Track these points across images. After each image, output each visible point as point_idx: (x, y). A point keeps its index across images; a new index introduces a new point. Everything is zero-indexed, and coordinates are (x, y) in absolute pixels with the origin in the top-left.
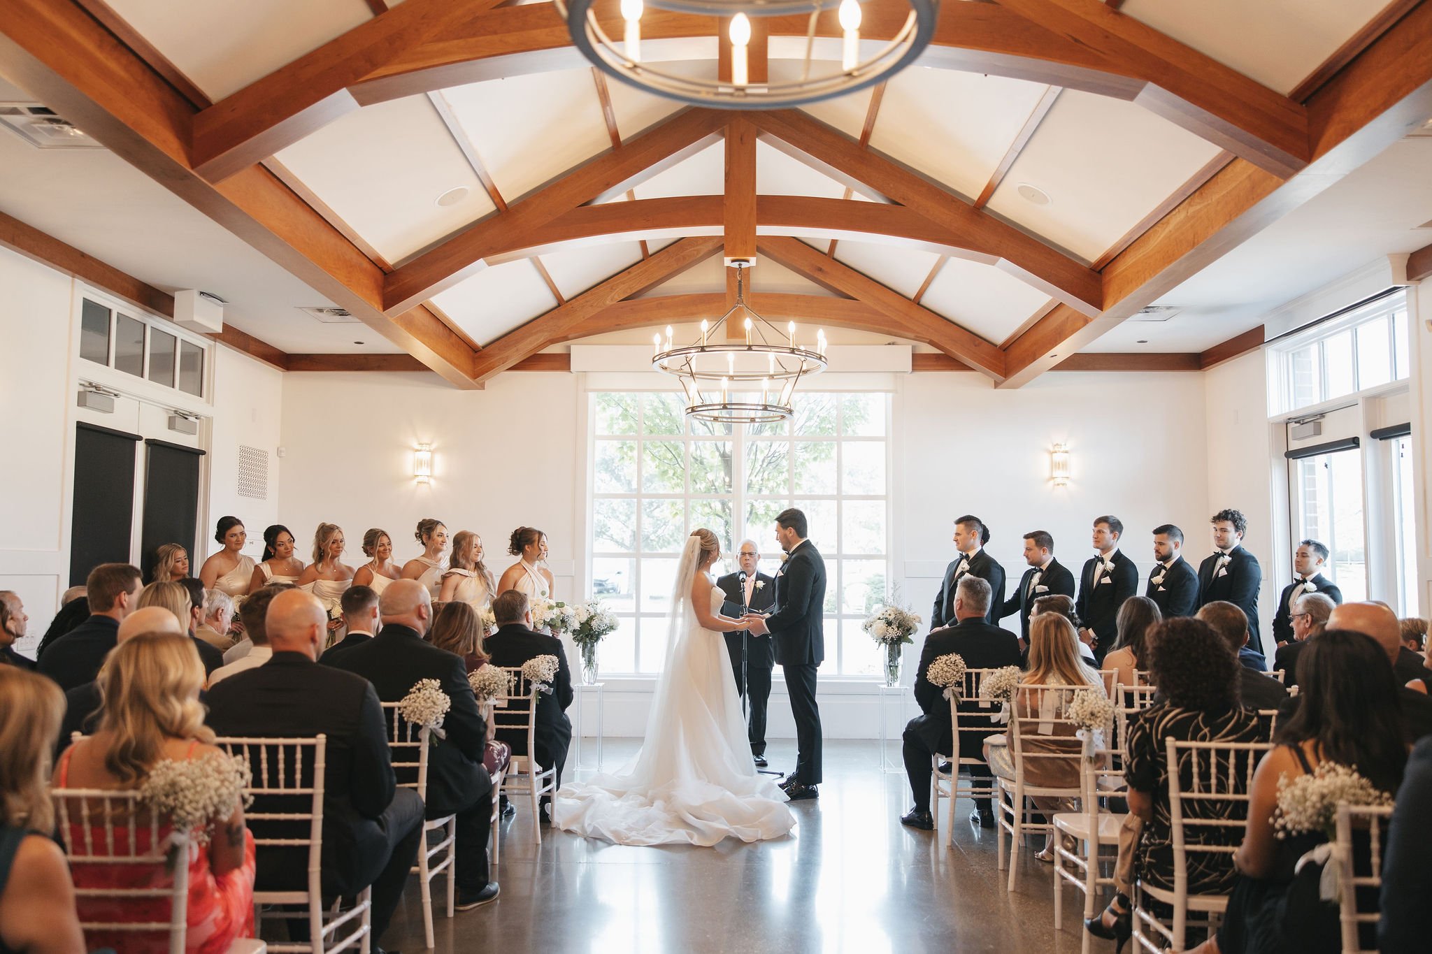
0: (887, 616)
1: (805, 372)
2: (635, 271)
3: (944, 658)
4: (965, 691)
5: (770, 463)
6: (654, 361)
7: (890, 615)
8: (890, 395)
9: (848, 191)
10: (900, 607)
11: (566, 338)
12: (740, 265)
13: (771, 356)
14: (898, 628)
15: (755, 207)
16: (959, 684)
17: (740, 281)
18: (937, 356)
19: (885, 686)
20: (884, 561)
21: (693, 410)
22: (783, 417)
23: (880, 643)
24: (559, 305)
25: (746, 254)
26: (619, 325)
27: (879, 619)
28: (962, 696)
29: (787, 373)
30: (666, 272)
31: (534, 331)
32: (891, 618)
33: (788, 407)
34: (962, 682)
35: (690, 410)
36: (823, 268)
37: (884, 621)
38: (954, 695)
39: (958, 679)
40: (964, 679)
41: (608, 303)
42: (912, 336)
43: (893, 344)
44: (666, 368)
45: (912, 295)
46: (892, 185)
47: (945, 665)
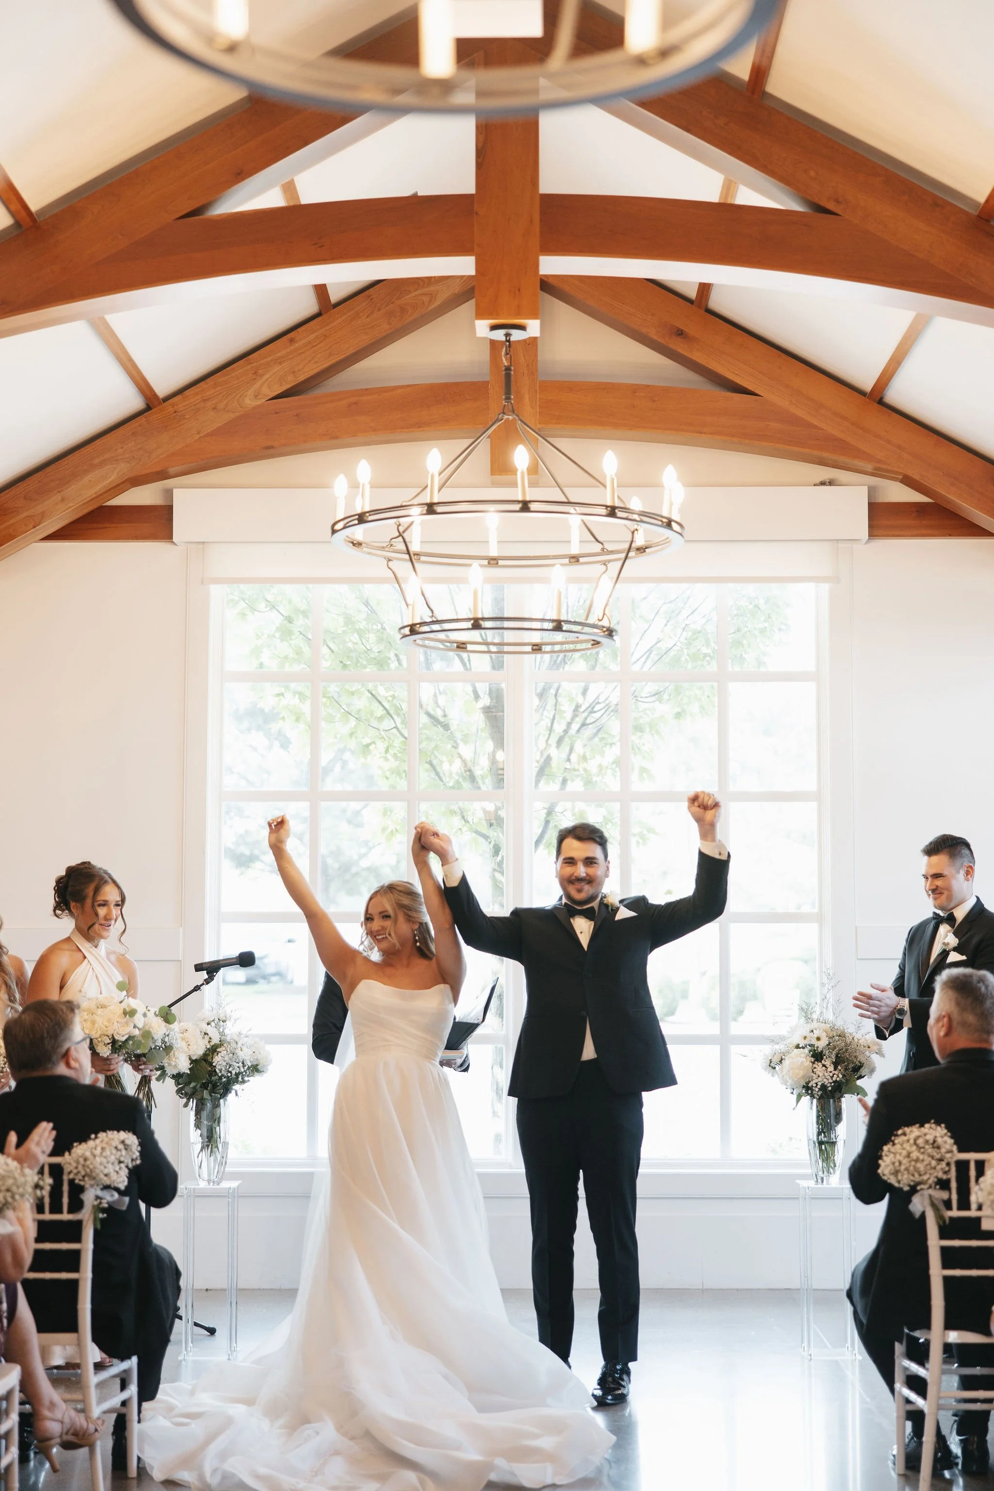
0: (814, 1042)
1: (641, 550)
2: (303, 337)
3: (914, 1132)
4: (954, 1197)
5: (584, 725)
6: (334, 532)
7: (818, 1039)
8: (825, 587)
9: (728, 187)
10: (839, 1024)
11: (162, 475)
12: (507, 335)
13: (574, 520)
14: (836, 1065)
15: (537, 217)
16: (943, 1184)
17: (508, 369)
18: (918, 509)
19: (811, 1183)
20: (815, 926)
21: (413, 630)
22: (596, 643)
23: (799, 1097)
24: (148, 408)
25: (519, 314)
26: (272, 447)
27: (798, 1047)
28: (948, 1205)
29: (604, 551)
30: (364, 340)
31: (96, 461)
32: (821, 1045)
33: (605, 623)
34: (948, 1181)
35: (407, 631)
36: (686, 330)
37: (806, 1051)
38: (933, 1205)
39: (940, 1175)
40: (953, 1174)
41: (249, 402)
42: (869, 467)
43: (831, 483)
44: (359, 544)
45: (867, 383)
46: (812, 174)
47: (914, 1148)
